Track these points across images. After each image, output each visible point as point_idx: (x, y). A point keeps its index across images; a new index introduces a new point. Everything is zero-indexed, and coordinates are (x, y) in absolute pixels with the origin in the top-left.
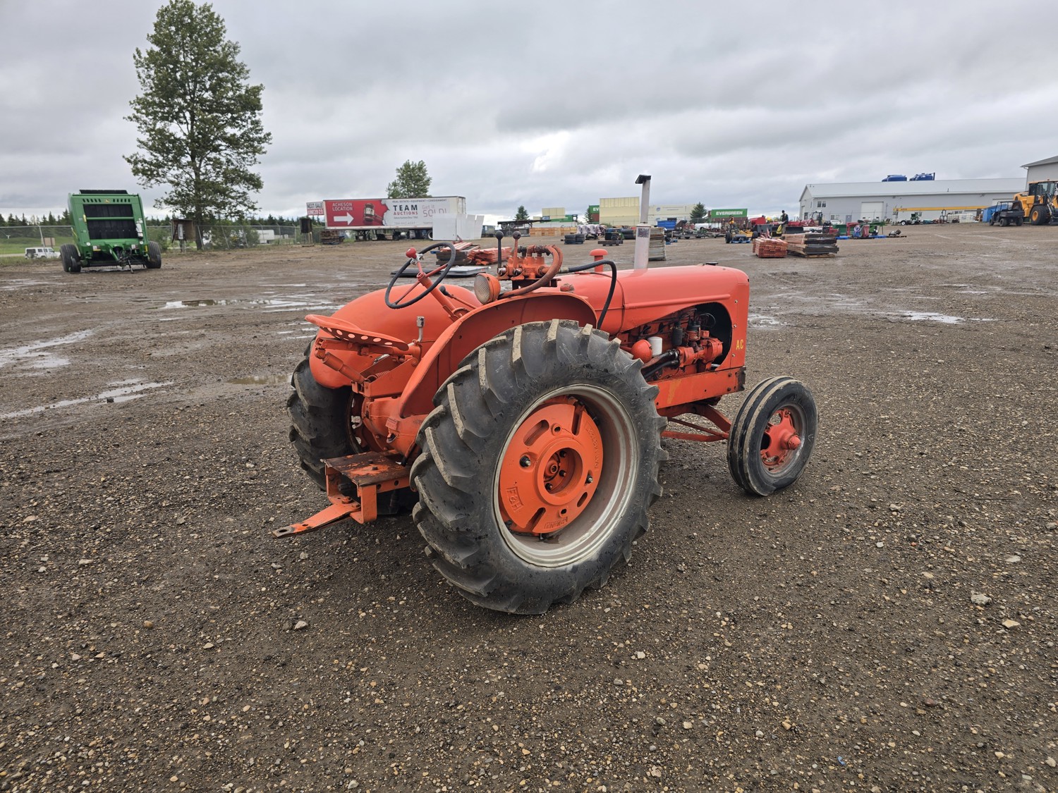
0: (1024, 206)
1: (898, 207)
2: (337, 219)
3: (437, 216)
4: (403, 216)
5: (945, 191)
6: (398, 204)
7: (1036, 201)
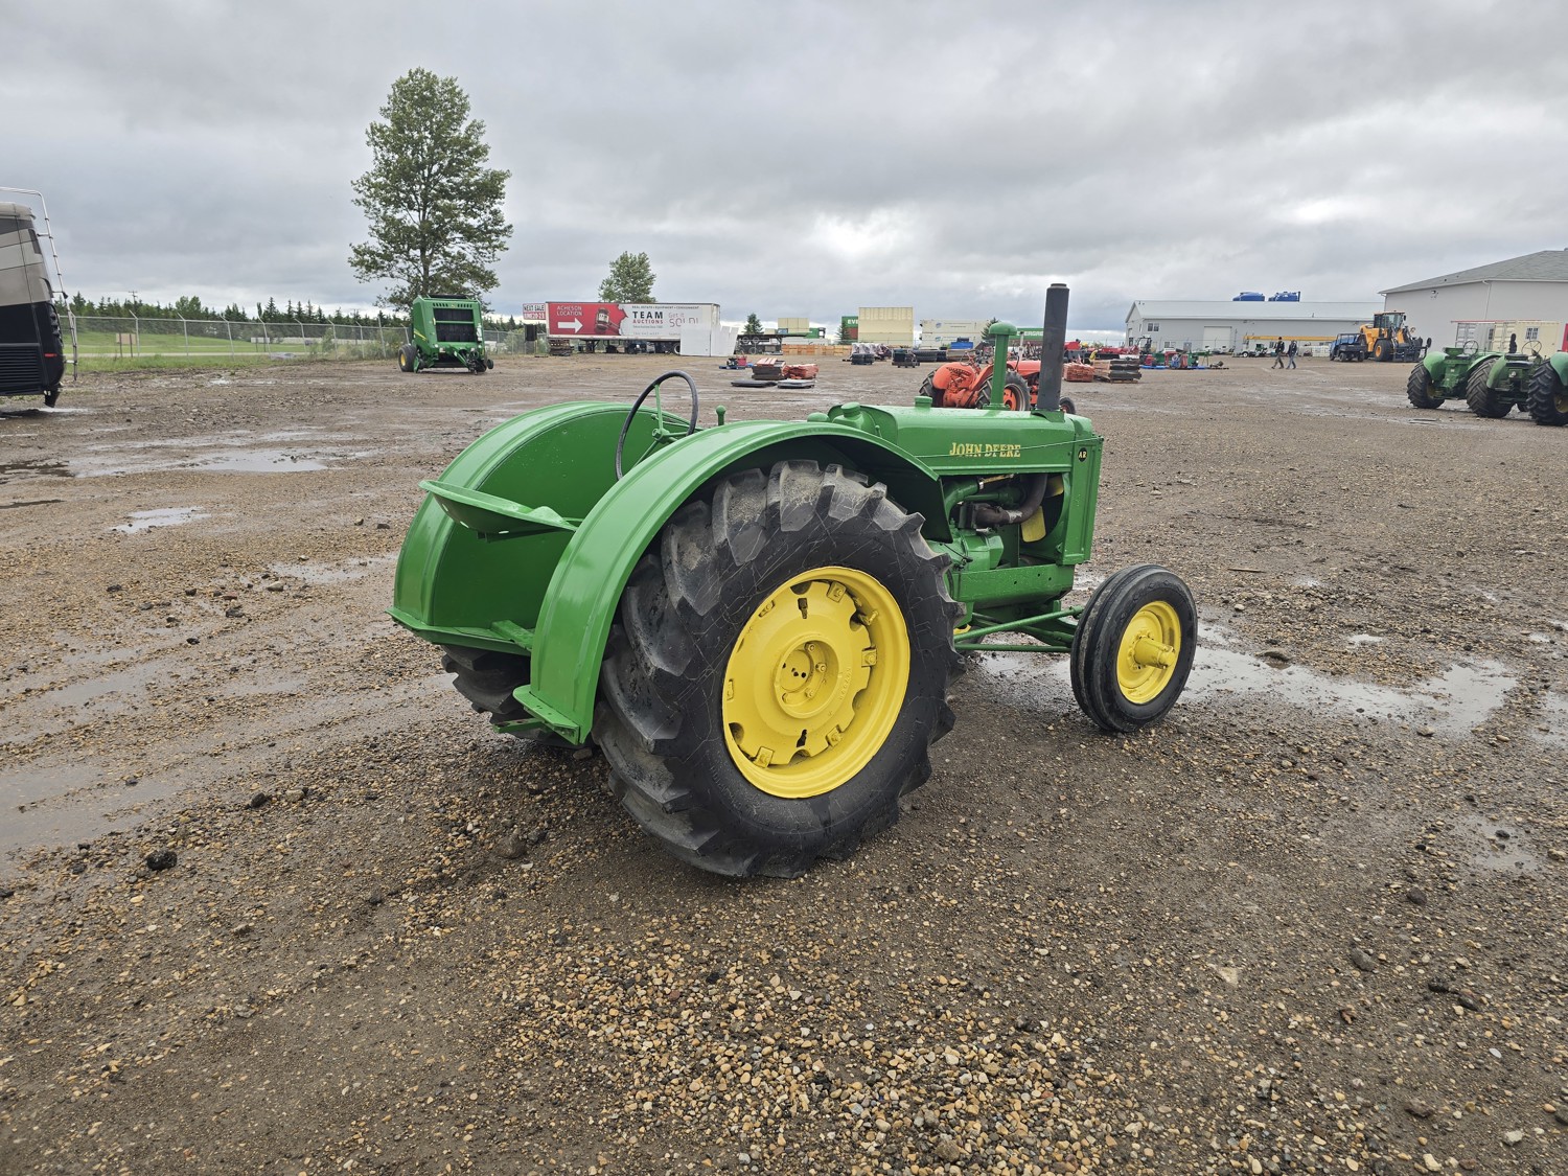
0: (1368, 340)
1: (1249, 334)
2: (561, 325)
3: (686, 326)
4: (645, 324)
5: (1308, 316)
6: (639, 311)
7: (1381, 335)
